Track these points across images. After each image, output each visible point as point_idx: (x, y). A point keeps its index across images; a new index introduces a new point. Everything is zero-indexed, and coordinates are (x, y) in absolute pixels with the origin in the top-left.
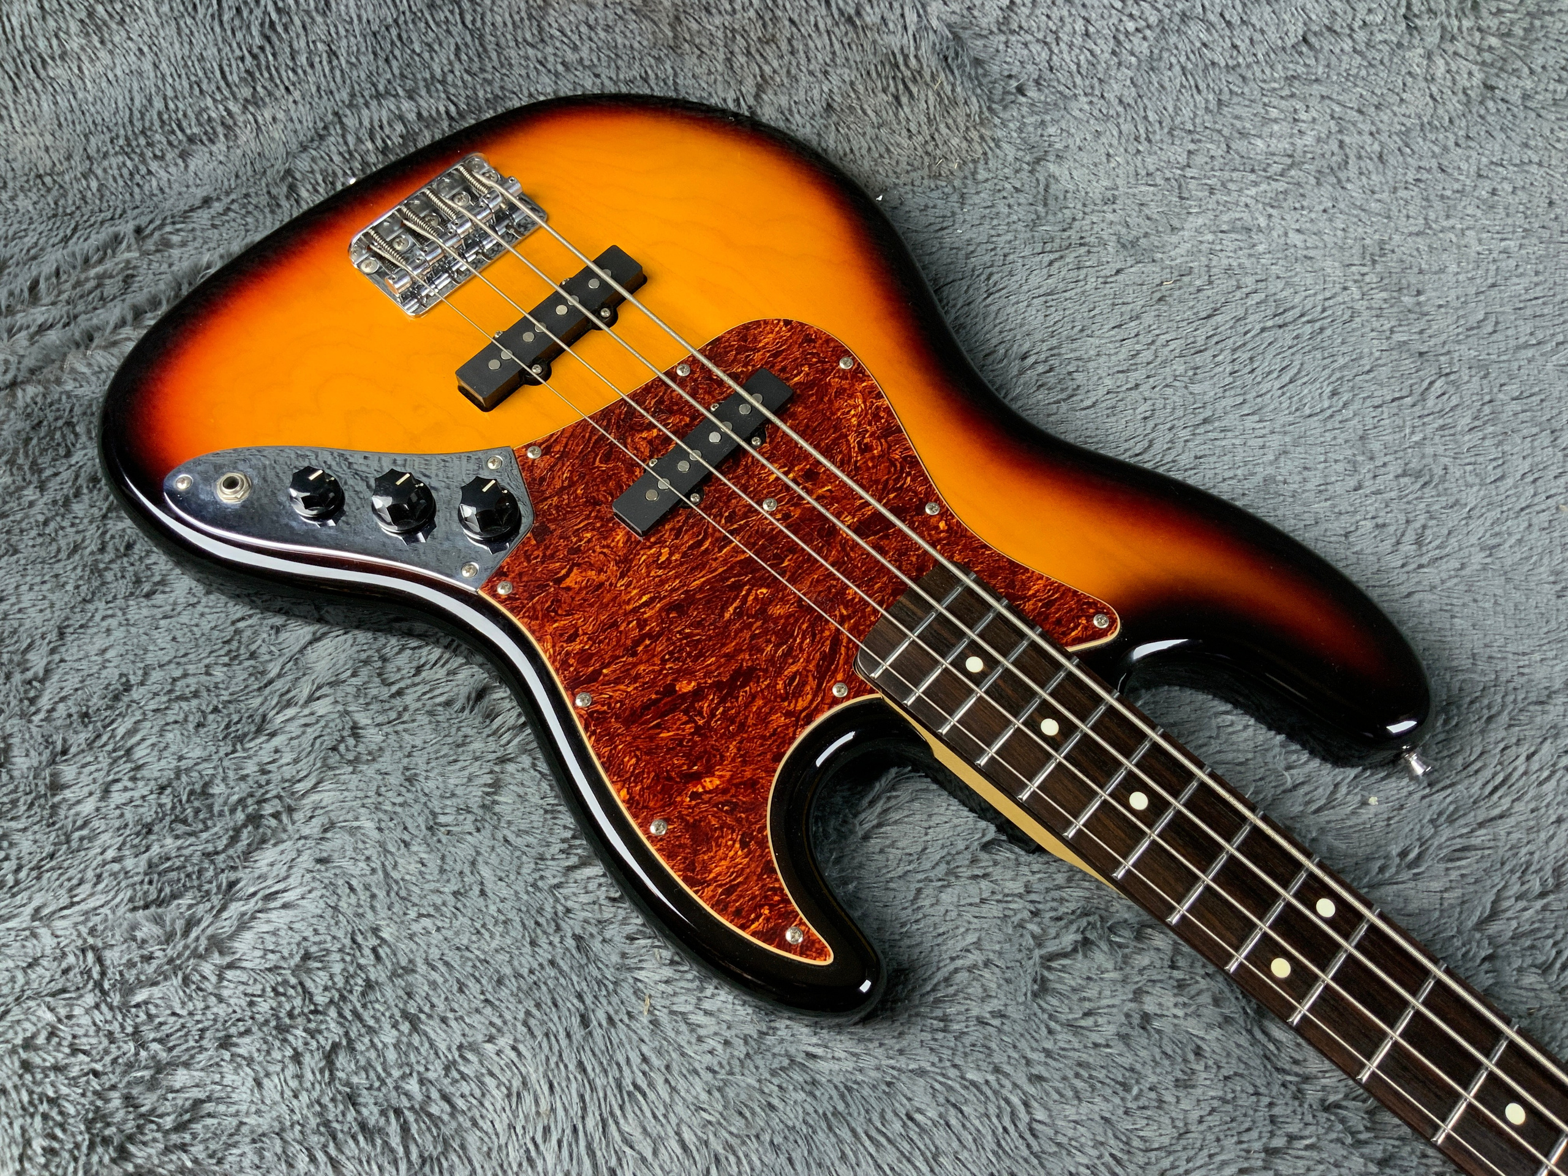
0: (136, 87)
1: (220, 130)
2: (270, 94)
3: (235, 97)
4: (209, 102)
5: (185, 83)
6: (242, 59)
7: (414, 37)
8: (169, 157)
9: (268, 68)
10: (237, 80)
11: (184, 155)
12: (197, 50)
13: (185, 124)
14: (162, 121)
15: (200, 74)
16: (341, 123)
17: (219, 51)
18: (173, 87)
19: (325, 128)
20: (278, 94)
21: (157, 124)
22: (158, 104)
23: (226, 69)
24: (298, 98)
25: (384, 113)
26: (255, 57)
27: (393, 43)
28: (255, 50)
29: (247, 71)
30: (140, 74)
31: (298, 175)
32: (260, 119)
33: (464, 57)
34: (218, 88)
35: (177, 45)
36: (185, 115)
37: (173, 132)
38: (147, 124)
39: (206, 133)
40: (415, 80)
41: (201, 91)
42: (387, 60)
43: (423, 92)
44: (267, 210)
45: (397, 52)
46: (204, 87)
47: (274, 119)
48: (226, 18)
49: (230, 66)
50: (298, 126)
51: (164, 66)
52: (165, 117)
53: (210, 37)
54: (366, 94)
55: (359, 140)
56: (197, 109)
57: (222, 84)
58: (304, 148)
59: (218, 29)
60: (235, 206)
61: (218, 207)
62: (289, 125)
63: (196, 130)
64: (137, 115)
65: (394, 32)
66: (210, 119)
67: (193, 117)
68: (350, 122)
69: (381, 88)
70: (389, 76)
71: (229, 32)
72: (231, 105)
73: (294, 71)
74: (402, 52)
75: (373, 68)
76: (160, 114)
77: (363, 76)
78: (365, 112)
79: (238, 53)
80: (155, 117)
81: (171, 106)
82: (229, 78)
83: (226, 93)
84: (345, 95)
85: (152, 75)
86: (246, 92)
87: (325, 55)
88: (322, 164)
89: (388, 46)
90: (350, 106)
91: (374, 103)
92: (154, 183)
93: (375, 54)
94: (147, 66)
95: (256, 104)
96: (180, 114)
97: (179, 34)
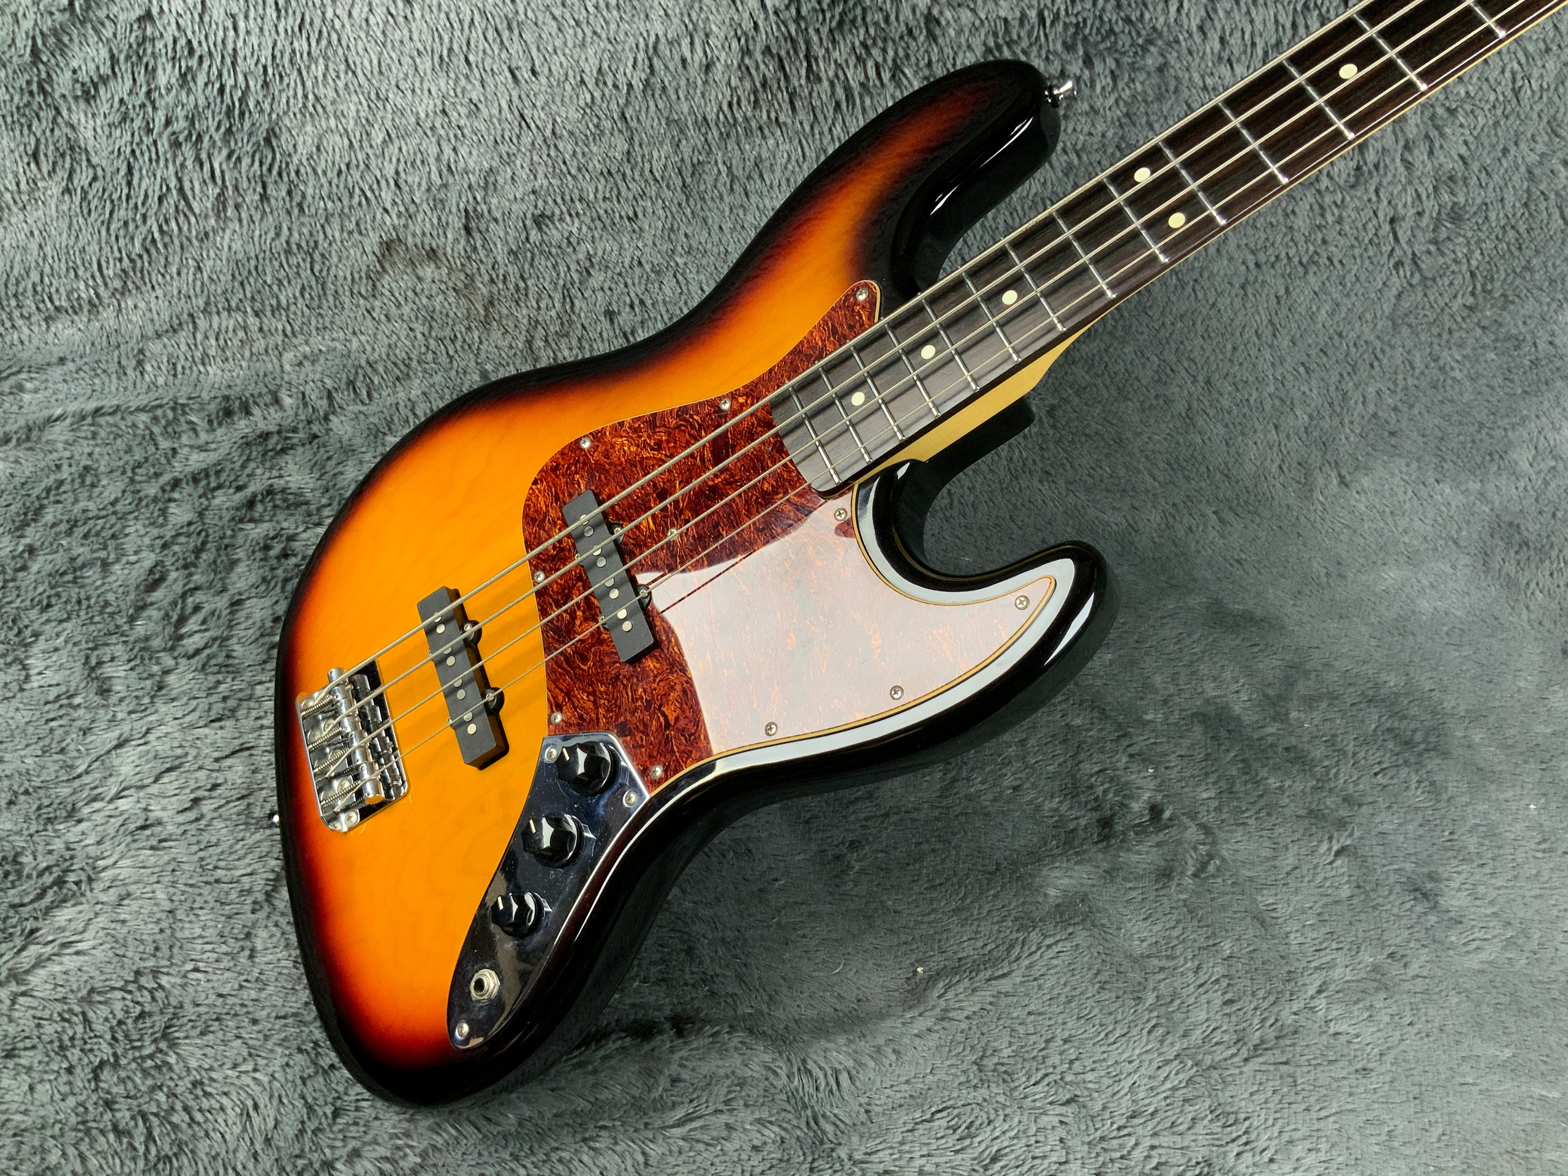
0: (18, 258)
1: (86, 308)
2: (138, 288)
3: (106, 285)
4: (82, 286)
5: (63, 266)
6: (121, 260)
7: (268, 270)
8: (33, 320)
9: (142, 271)
10: (111, 273)
11: (47, 320)
12: (80, 244)
13: (55, 297)
14: (35, 291)
15: (79, 262)
16: (194, 323)
17: (101, 249)
18: (52, 268)
19: (180, 324)
20: (144, 289)
21: (30, 292)
22: (35, 276)
23: (104, 264)
24: (160, 295)
25: (232, 322)
26: (132, 261)
27: (250, 272)
28: (134, 256)
29: (123, 271)
30: (25, 249)
31: (148, 354)
32: (123, 305)
33: (307, 296)
34: (93, 277)
35: (65, 235)
36: (57, 291)
37: (43, 301)
38: (21, 290)
39: (72, 307)
40: (263, 303)
41: (76, 276)
42: (242, 284)
43: (269, 314)
44: (114, 376)
45: (252, 280)
46: (81, 272)
47: (136, 307)
48: (113, 227)
49: (108, 262)
50: (156, 317)
51: (48, 249)
52: (39, 289)
53: (96, 237)
54: (220, 306)
55: (207, 337)
56: (69, 288)
57: (97, 274)
58: (159, 336)
59: (104, 233)
60: (86, 368)
61: (70, 366)
62: (148, 314)
63: (64, 304)
64: (13, 280)
65: (253, 263)
66: (79, 297)
67: (64, 294)
68: (202, 323)
69: (233, 304)
70: (241, 296)
71: (113, 238)
72: (101, 290)
73: (163, 276)
74: (256, 280)
75: (229, 287)
76: (34, 285)
77: (219, 291)
78: (216, 318)
79: (117, 254)
80: (30, 286)
81: (47, 280)
82: (105, 272)
83: (99, 280)
84: (201, 302)
85: (35, 253)
86: (118, 284)
87: (192, 270)
88: (170, 349)
89: (245, 274)
90: (204, 311)
91: (225, 314)
92: (16, 337)
93: (233, 276)
94: (33, 246)
95: (123, 294)
96: (53, 290)
97: (70, 228)
